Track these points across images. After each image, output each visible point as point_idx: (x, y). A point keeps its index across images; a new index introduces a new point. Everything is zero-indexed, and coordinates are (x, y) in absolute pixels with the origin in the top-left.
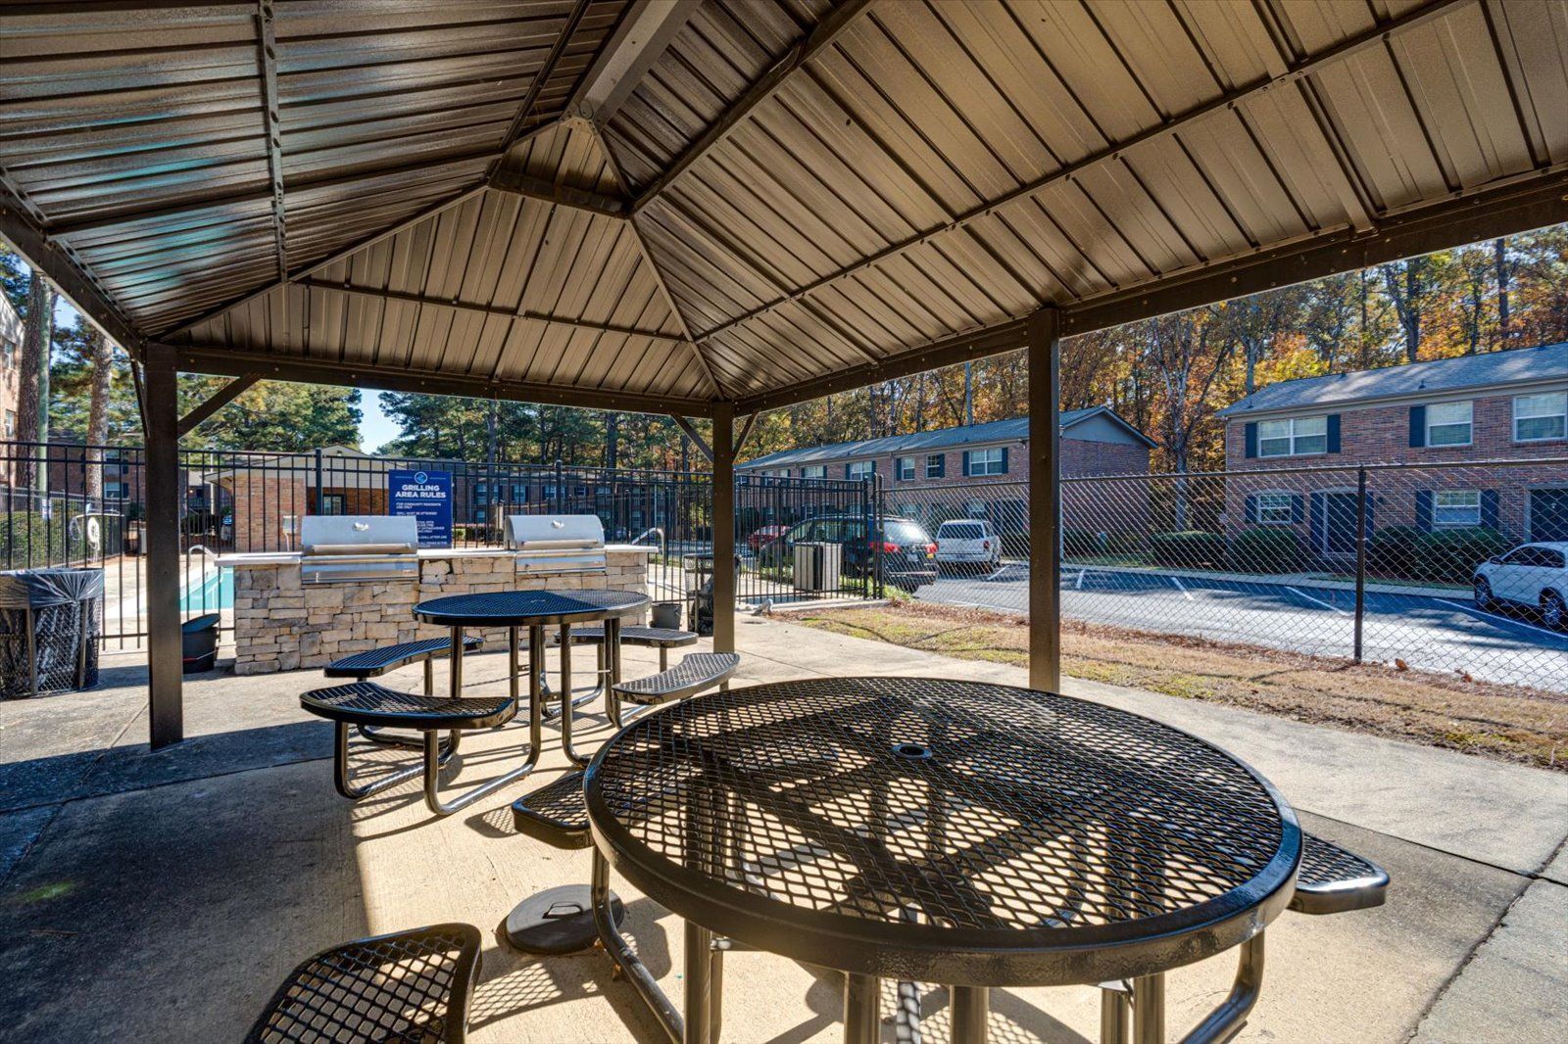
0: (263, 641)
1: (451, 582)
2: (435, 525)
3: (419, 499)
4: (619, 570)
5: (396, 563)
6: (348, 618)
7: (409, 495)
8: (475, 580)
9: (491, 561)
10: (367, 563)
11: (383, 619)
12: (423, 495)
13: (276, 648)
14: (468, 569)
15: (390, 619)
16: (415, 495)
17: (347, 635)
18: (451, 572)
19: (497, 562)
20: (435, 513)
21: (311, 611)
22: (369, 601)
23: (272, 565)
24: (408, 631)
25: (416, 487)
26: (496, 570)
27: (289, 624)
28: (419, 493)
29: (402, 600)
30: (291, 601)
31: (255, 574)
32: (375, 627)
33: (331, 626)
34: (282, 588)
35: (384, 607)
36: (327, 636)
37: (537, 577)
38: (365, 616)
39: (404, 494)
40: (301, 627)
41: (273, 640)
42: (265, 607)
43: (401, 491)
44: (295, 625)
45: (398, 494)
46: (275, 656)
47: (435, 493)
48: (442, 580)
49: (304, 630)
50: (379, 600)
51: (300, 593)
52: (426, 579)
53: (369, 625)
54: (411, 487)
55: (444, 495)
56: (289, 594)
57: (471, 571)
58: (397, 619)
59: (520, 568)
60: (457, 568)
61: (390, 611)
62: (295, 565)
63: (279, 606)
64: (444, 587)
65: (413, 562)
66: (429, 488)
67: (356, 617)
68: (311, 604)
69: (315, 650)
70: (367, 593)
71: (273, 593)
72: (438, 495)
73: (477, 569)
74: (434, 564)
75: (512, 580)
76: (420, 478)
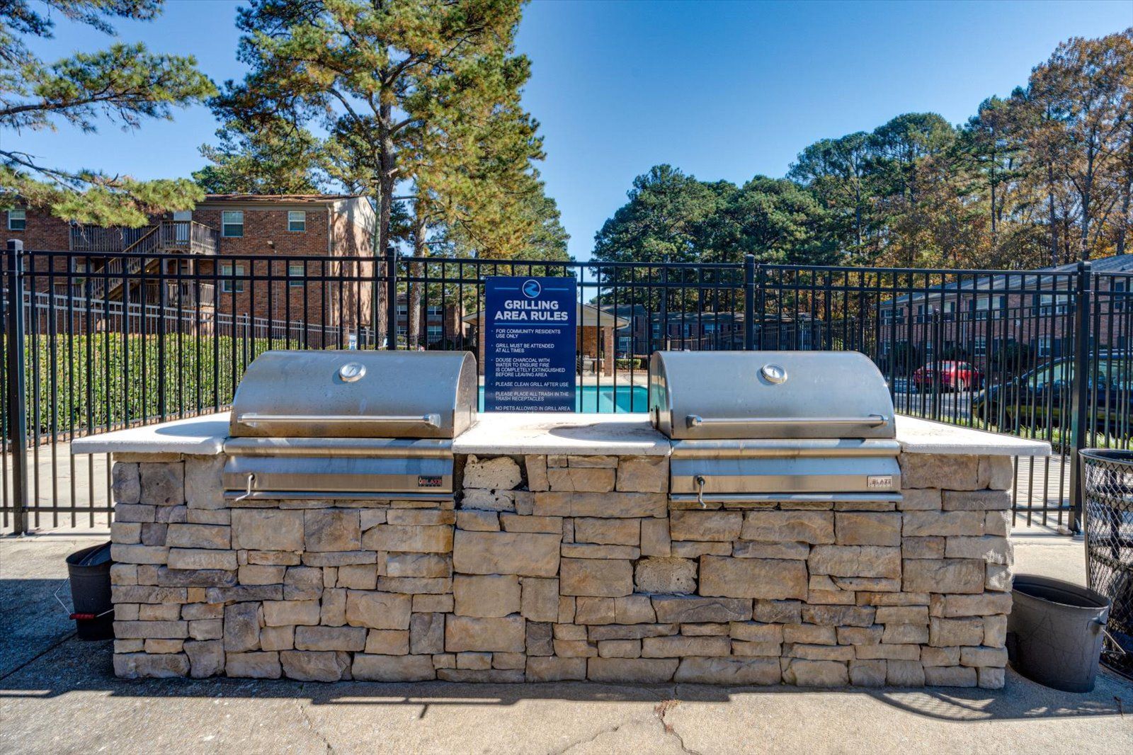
0: (159, 612)
1: (522, 508)
2: (551, 366)
3: (529, 323)
4: (934, 499)
5: (409, 458)
6: (312, 575)
7: (514, 316)
8: (578, 508)
9: (613, 463)
10: (349, 457)
11: (379, 586)
12: (534, 316)
13: (180, 631)
14: (561, 481)
15: (394, 585)
16: (523, 316)
17: (309, 615)
18: (523, 485)
19: (628, 467)
20: (550, 346)
21: (243, 556)
22: (352, 545)
23: (174, 455)
24: (431, 615)
25: (524, 305)
26: (624, 485)
27: (205, 580)
28: (528, 313)
29: (418, 545)
30: (207, 532)
31: (146, 472)
32: (363, 602)
33: (280, 590)
34: (190, 505)
35: (384, 557)
36: (275, 613)
37: (723, 508)
38: (347, 576)
39: (507, 315)
40: (224, 590)
41: (174, 614)
42: (161, 542)
43: (503, 310)
44: (213, 585)
45: (499, 315)
46: (178, 646)
47: (552, 312)
48: (505, 502)
49: (231, 595)
50: (372, 542)
51: (222, 517)
52: (471, 498)
53: (353, 596)
54: (517, 304)
55: (565, 316)
56: (205, 517)
57: (568, 486)
58: (408, 587)
59: (683, 483)
60: (537, 479)
61: (394, 569)
62: (214, 457)
63: (184, 541)
64: (508, 519)
65: (443, 458)
66: (544, 304)
67: (329, 575)
68: (242, 542)
69: (251, 642)
70: (348, 524)
71: (175, 515)
72: (556, 316)
73: (580, 481)
74: (488, 464)
75: (660, 512)
76: (529, 290)
